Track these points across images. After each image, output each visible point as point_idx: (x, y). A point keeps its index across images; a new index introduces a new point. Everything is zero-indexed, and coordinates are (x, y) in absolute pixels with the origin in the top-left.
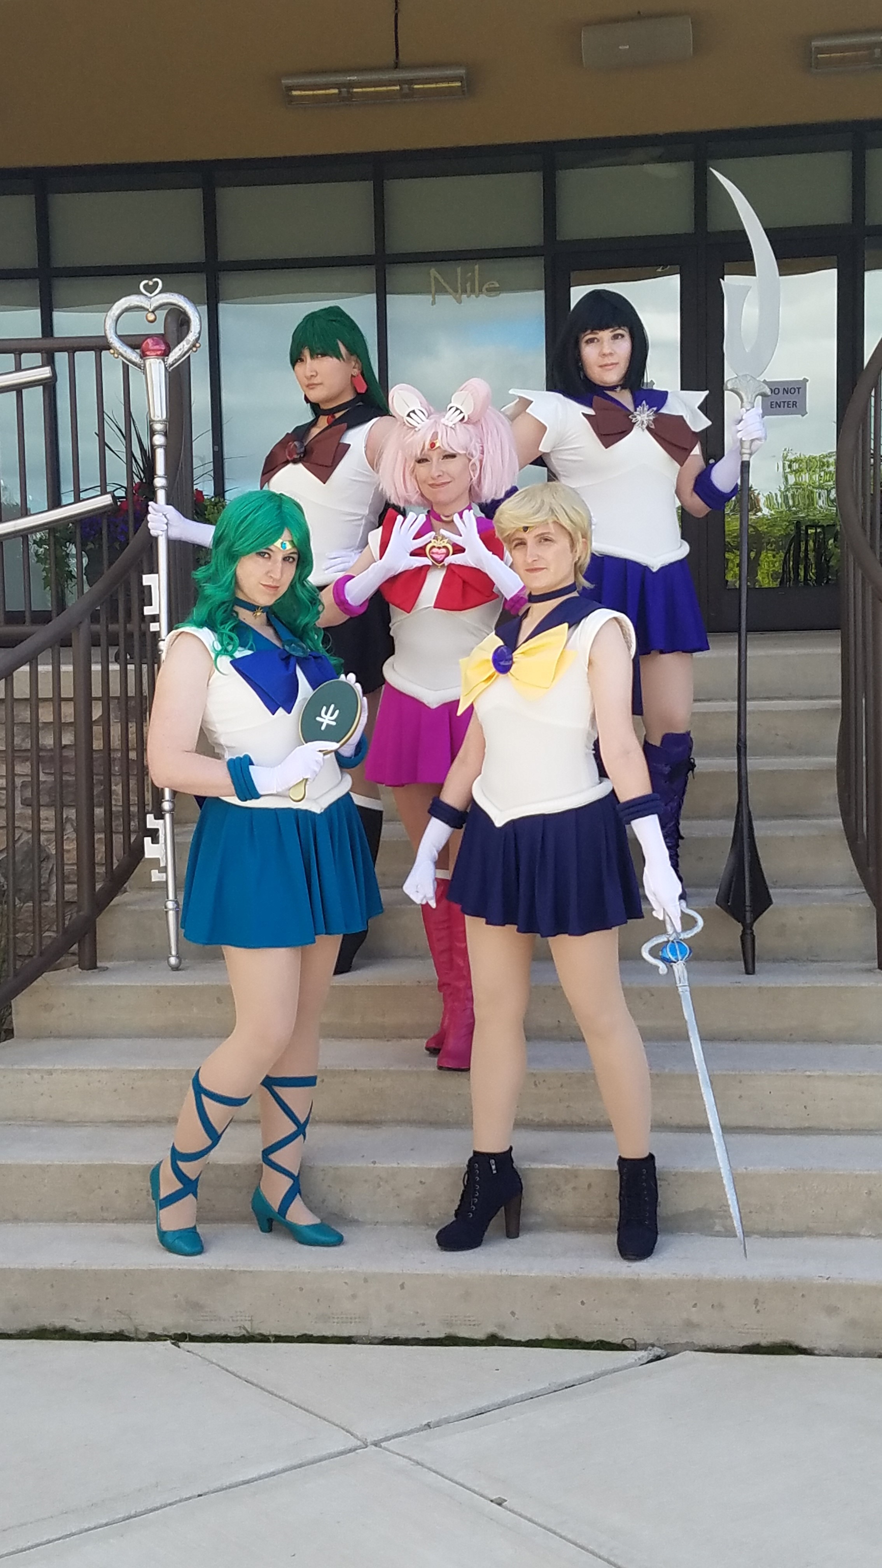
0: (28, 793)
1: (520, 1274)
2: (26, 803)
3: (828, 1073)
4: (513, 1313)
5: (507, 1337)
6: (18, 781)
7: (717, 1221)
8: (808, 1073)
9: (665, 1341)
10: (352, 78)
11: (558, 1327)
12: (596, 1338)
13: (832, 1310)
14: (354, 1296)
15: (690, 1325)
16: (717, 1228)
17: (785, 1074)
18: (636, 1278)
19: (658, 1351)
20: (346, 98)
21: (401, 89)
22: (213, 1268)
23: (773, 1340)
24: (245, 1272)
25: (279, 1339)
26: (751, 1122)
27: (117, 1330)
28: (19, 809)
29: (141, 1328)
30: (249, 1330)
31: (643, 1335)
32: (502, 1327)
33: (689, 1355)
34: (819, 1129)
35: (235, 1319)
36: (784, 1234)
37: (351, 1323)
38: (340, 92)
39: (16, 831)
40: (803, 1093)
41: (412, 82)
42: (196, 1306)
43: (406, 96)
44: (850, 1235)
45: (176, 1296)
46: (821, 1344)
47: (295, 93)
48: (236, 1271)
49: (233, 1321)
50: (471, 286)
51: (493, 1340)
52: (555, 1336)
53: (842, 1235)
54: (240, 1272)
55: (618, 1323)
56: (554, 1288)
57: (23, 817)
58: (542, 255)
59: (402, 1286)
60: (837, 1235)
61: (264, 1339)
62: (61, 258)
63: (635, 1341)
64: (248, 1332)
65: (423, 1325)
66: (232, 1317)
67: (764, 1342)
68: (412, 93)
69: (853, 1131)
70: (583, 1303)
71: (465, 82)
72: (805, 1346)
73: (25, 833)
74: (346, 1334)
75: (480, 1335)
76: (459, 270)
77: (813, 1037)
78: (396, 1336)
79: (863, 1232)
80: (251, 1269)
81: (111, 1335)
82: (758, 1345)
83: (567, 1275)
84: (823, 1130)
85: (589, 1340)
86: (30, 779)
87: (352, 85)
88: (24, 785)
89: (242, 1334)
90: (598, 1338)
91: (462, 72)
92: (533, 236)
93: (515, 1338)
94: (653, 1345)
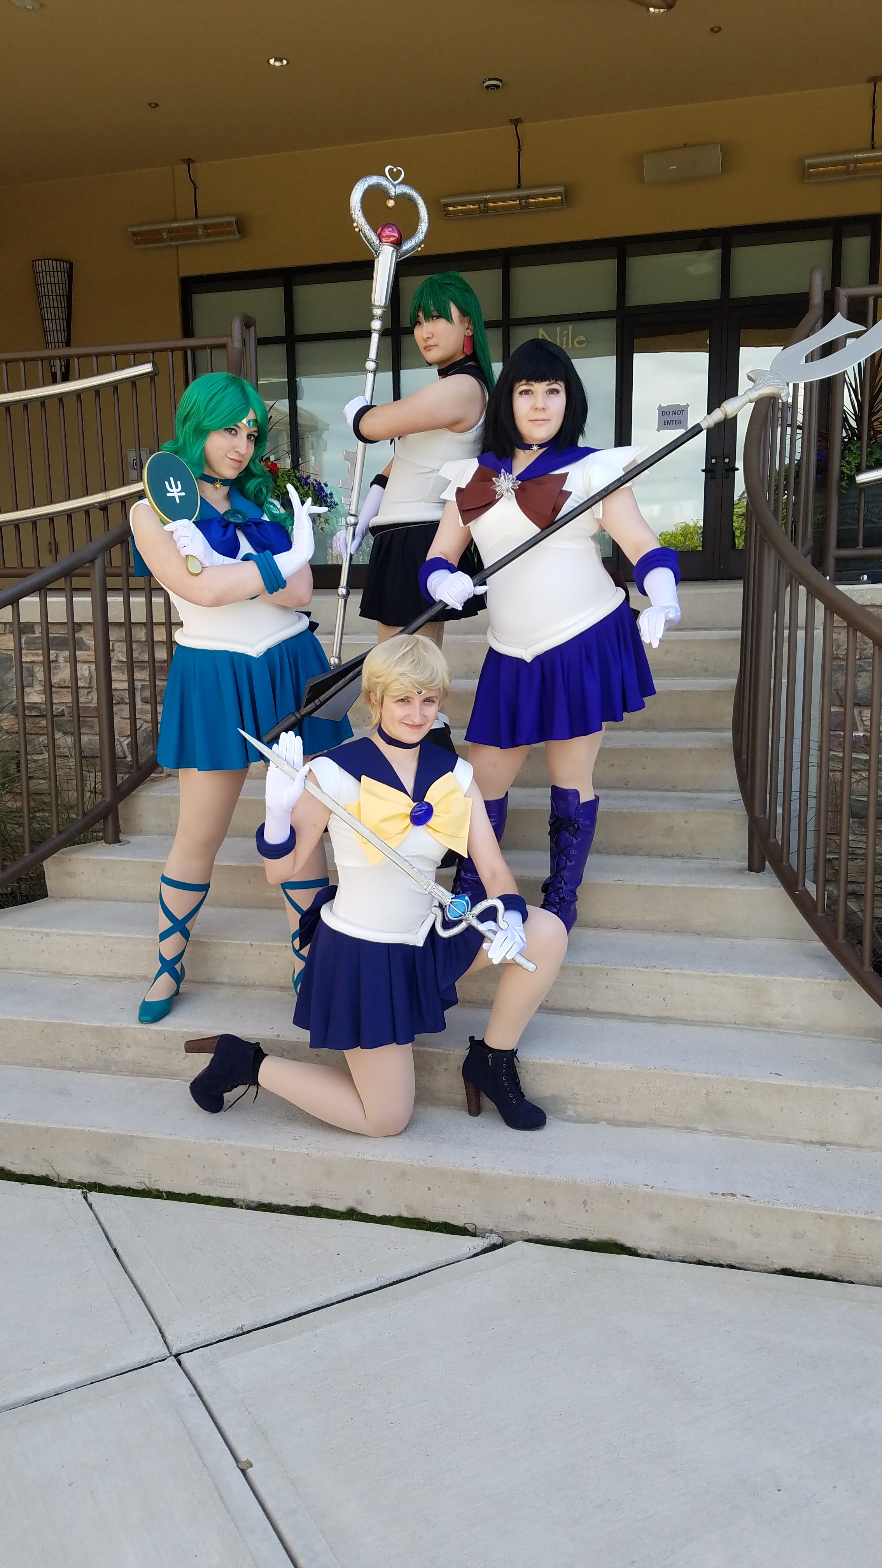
0: (147, 693)
1: (374, 1159)
2: (145, 701)
3: (685, 972)
4: (369, 1192)
5: (364, 1211)
6: (138, 685)
7: (569, 1106)
8: (666, 971)
9: (503, 1228)
10: (487, 196)
11: (408, 1207)
12: (441, 1219)
13: (655, 1217)
14: (233, 1166)
15: (524, 1217)
16: (570, 1113)
17: (646, 970)
18: (476, 1171)
19: (495, 1239)
20: (485, 211)
21: (520, 203)
22: (116, 1132)
23: (600, 1238)
24: (142, 1138)
25: (172, 1196)
26: (617, 1009)
27: (44, 1174)
28: (139, 705)
29: (63, 1175)
30: (149, 1186)
31: (481, 1221)
32: (360, 1203)
33: (520, 1247)
34: (675, 1019)
35: (136, 1175)
36: (629, 1124)
37: (232, 1187)
38: (479, 206)
39: (138, 721)
40: (662, 987)
41: (528, 197)
42: (104, 1162)
43: (522, 208)
44: (689, 1129)
45: (88, 1152)
46: (643, 1246)
47: (450, 209)
48: (134, 1137)
49: (135, 1177)
50: (566, 339)
51: (352, 1214)
52: (405, 1214)
53: (681, 1128)
54: (139, 1138)
55: (460, 1208)
56: (403, 1174)
57: (143, 711)
58: (615, 317)
59: (273, 1161)
60: (677, 1128)
61: (158, 1195)
62: (303, 327)
63: (476, 1226)
64: (147, 1186)
65: (292, 1194)
66: (134, 1173)
67: (592, 1237)
68: (528, 206)
69: (706, 1023)
70: (429, 1189)
71: (563, 197)
72: (629, 1244)
73: (145, 723)
74: (228, 1196)
75: (341, 1207)
76: (558, 329)
77: (684, 930)
78: (270, 1202)
79: (701, 1127)
80: (147, 1136)
81: (39, 1178)
82: (586, 1240)
83: (415, 1163)
84: (679, 1019)
85: (434, 1220)
86: (148, 683)
87: (487, 201)
88: (143, 687)
89: (143, 1188)
90: (443, 1220)
91: (561, 189)
92: (609, 303)
93: (371, 1213)
94: (491, 1231)
